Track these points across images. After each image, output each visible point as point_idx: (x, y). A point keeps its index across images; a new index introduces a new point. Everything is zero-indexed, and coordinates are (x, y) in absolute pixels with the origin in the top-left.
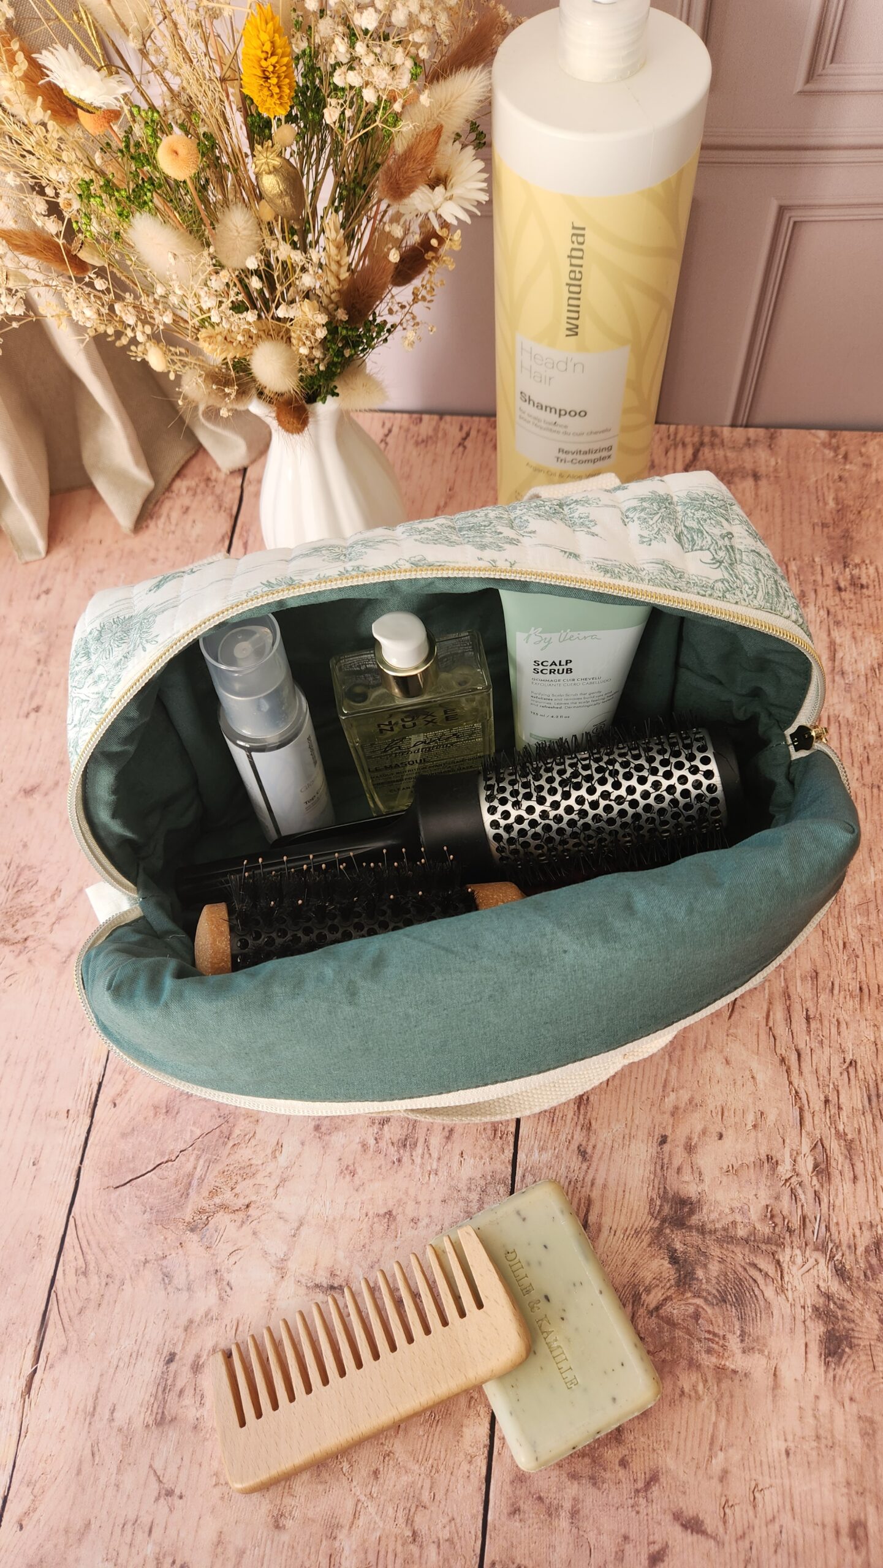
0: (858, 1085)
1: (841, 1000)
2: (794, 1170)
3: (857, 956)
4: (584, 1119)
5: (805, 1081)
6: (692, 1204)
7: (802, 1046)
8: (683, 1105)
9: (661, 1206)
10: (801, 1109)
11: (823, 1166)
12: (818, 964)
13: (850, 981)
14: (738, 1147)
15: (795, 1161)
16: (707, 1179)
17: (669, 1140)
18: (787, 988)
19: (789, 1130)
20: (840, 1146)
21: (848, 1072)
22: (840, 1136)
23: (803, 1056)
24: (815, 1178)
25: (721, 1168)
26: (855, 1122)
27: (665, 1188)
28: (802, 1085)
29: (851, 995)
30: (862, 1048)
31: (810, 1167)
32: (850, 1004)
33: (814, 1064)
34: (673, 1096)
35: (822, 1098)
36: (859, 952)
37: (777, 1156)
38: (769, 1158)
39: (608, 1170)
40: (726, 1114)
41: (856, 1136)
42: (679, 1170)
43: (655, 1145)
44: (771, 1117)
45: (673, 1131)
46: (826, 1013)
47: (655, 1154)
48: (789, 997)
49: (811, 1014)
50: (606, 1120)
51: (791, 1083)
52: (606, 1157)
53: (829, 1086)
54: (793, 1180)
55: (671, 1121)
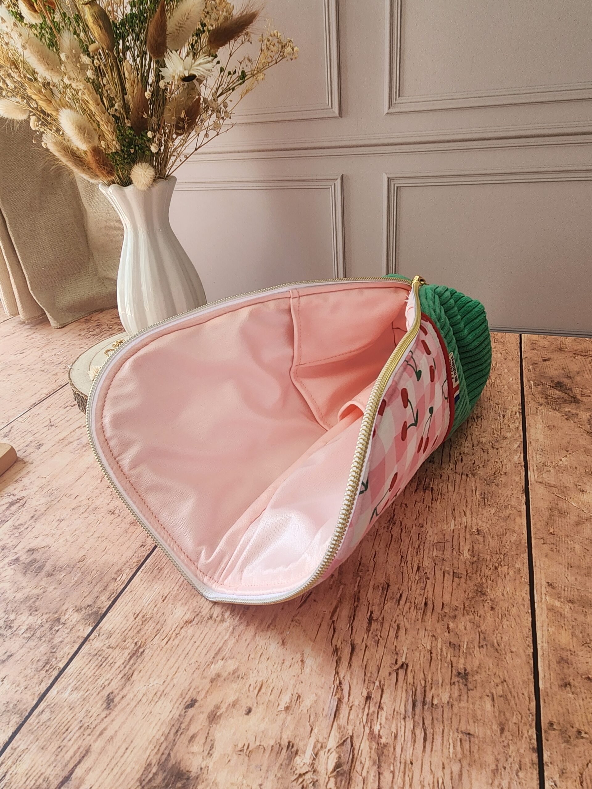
0: (405, 688)
1: (406, 609)
2: (313, 764)
3: (428, 578)
4: (130, 668)
5: (352, 674)
6: (188, 779)
7: (358, 641)
8: (225, 675)
9: (155, 774)
10: (340, 701)
11: (346, 767)
12: (391, 579)
13: (417, 596)
14: (263, 726)
15: (316, 755)
16: (216, 754)
17: (197, 704)
18: (359, 592)
19: (321, 719)
20: (371, 749)
21: (397, 674)
22: (374, 737)
23: (357, 650)
24: (332, 780)
25: (236, 746)
26: (394, 726)
27: (169, 754)
28: (348, 677)
29: (416, 607)
30: (417, 654)
31: (331, 767)
32: (413, 613)
33: (365, 660)
34: (221, 663)
35: (365, 694)
36: (431, 576)
37: (299, 744)
38: (290, 745)
39: (124, 723)
40: (263, 690)
41: (391, 741)
42: (193, 737)
43: (182, 706)
44: (307, 702)
45: (205, 697)
46: (388, 617)
47: (177, 716)
48: (359, 599)
49: (375, 616)
50: (148, 674)
51: (337, 673)
52: (128, 710)
53: (374, 683)
54: (307, 777)
55: (208, 686)
